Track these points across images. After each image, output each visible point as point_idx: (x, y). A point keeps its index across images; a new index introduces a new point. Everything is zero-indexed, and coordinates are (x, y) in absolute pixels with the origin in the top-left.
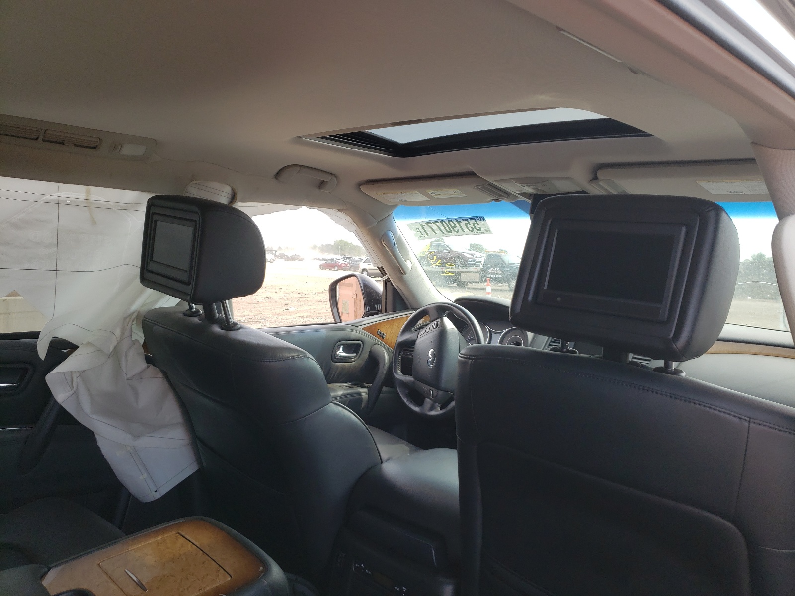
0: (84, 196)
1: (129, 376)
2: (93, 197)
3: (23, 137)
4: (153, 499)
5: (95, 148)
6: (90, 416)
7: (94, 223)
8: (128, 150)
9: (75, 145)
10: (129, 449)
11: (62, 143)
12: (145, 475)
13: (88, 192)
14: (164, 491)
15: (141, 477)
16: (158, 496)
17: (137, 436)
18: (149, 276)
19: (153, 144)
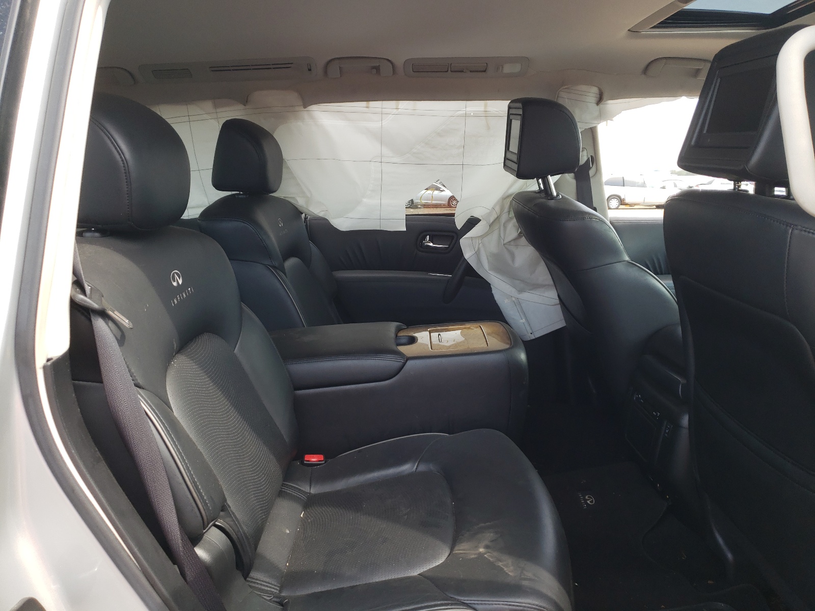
0: (482, 109)
1: (505, 242)
2: (489, 109)
3: (434, 72)
4: (529, 339)
5: (485, 71)
6: (489, 272)
7: (488, 128)
8: (508, 69)
9: (471, 71)
10: (514, 299)
11: (462, 71)
12: (524, 320)
13: (486, 106)
14: (538, 334)
15: (521, 321)
16: (533, 337)
17: (521, 291)
18: (509, 163)
19: (525, 61)
